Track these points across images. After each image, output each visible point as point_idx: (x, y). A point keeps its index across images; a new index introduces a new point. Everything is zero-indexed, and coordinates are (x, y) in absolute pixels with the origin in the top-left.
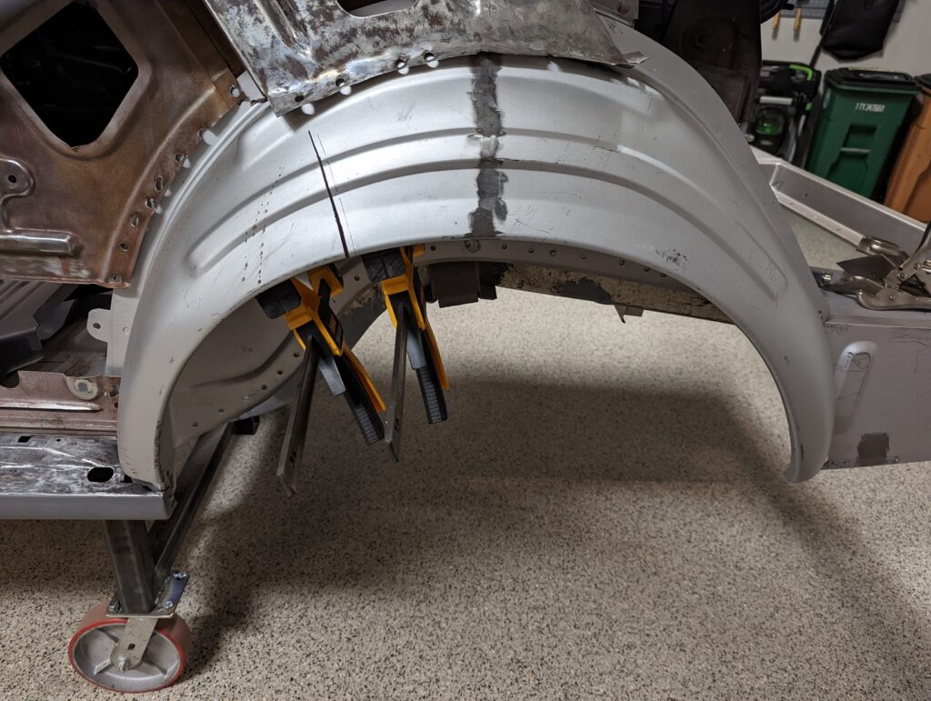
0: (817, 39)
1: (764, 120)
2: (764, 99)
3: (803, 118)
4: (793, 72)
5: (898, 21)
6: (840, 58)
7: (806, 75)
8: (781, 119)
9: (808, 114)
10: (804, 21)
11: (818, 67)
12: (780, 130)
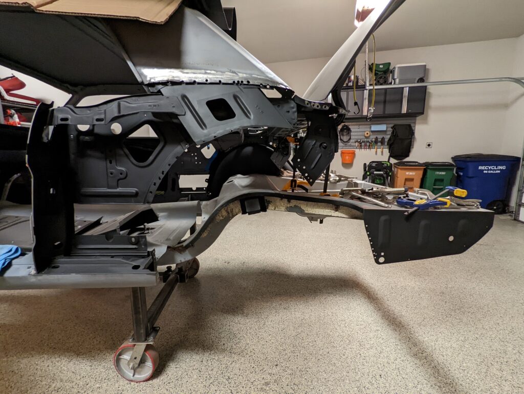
0: (389, 154)
1: (376, 178)
2: (375, 172)
3: (389, 177)
4: (383, 164)
5: (413, 148)
6: (397, 160)
7: (388, 164)
8: (382, 178)
9: (390, 176)
10: (384, 149)
11: (390, 162)
12: (382, 181)
